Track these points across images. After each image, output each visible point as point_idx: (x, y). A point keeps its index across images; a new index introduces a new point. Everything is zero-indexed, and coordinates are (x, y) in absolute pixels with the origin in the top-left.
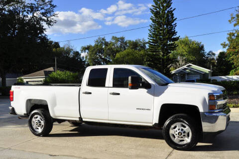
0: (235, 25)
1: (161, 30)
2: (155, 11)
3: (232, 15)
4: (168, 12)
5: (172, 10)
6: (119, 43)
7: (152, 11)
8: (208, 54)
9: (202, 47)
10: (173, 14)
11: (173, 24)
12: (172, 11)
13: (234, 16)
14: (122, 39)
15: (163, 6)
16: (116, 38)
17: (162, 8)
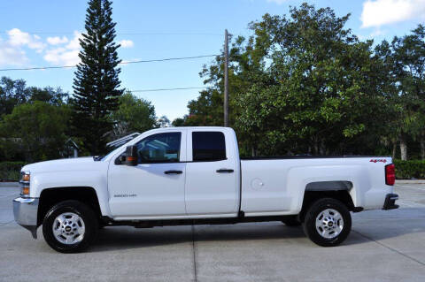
0: (206, 82)
1: (96, 76)
2: (87, 44)
3: (205, 66)
4: (109, 48)
5: (115, 46)
6: (15, 89)
7: (82, 44)
8: (161, 121)
9: (153, 109)
10: (116, 54)
11: (115, 68)
12: (114, 49)
13: (208, 67)
14: (22, 83)
15: (100, 38)
16: (9, 80)
17: (98, 40)
